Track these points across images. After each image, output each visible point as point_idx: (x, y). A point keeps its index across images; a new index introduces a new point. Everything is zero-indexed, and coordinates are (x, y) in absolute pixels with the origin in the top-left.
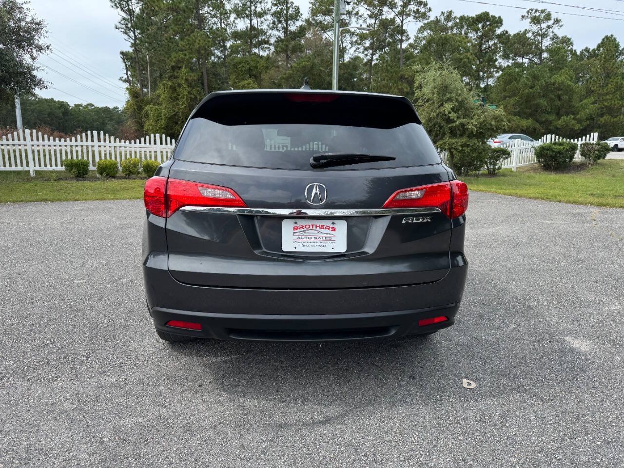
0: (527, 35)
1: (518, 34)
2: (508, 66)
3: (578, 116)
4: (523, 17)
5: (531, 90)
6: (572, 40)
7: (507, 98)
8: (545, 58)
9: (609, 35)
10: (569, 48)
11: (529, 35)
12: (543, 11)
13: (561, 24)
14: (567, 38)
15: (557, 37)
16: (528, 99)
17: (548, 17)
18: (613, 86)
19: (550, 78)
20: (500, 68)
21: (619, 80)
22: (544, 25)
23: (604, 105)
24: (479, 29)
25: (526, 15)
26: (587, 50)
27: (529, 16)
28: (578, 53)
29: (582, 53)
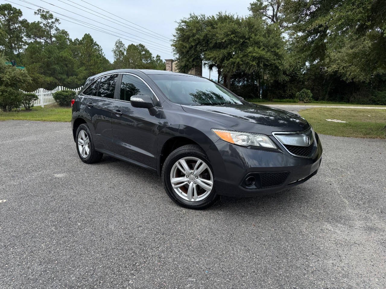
0: (40, 25)
1: (34, 23)
2: (31, 42)
3: (78, 77)
4: (35, 13)
5: (49, 59)
6: (68, 33)
7: (34, 63)
8: (54, 41)
9: (87, 34)
10: (67, 37)
11: (42, 25)
12: (48, 12)
13: (59, 22)
14: (65, 31)
15: (59, 30)
16: (48, 65)
17: (51, 17)
18: (93, 62)
19: (59, 53)
20: (26, 43)
21: (95, 59)
22: (50, 21)
23: (91, 72)
24: (6, 15)
25: (37, 12)
26: (77, 39)
27: (40, 13)
28: (73, 41)
29: (75, 40)
